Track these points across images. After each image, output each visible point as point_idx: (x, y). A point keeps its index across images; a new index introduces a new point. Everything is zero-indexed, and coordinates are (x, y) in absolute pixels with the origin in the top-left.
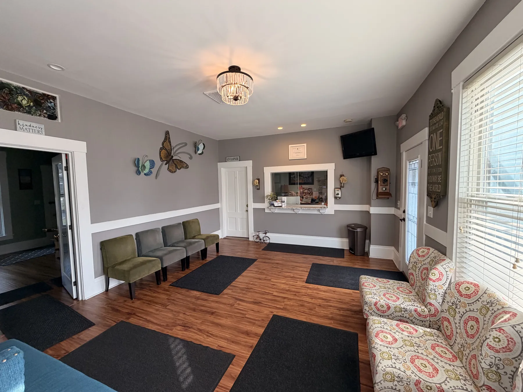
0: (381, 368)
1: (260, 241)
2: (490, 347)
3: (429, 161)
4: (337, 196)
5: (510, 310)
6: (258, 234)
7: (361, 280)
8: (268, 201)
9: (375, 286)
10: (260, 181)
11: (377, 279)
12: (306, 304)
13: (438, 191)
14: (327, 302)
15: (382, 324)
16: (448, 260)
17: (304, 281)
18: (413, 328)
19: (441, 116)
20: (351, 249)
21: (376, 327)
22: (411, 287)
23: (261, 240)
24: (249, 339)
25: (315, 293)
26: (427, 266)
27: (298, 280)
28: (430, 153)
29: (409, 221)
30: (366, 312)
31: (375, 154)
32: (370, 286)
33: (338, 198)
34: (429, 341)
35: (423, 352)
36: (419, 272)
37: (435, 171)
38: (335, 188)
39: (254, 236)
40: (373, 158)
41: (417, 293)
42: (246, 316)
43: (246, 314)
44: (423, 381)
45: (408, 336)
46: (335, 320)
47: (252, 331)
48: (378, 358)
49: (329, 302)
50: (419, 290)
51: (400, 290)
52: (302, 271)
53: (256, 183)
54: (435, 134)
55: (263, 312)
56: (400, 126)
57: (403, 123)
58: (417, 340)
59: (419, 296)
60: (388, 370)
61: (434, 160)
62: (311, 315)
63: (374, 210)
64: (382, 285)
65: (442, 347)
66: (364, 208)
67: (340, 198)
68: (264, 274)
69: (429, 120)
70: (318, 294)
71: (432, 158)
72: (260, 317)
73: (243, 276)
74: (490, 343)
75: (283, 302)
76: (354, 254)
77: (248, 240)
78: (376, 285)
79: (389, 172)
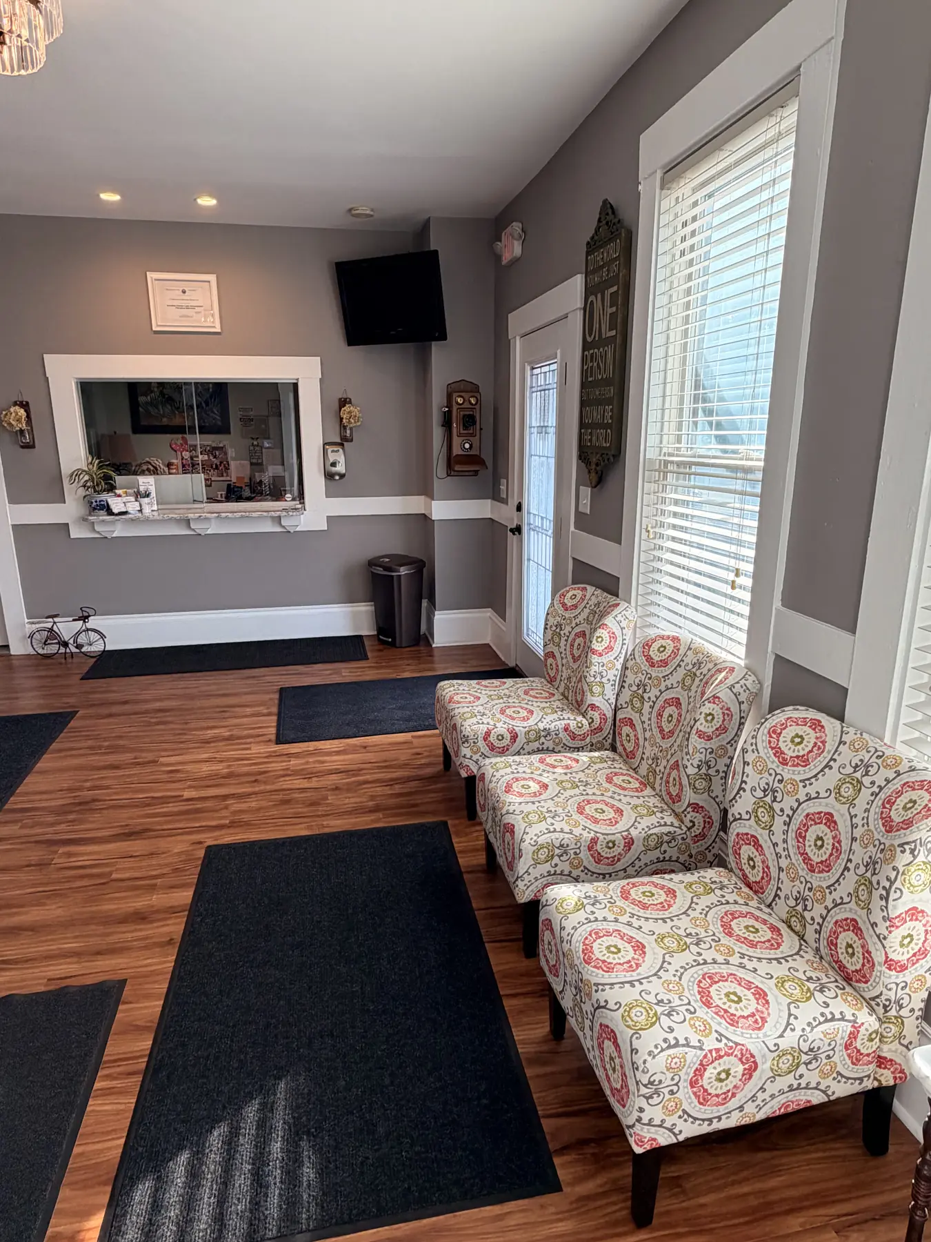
0: (529, 841)
1: (62, 650)
2: (701, 735)
3: (585, 367)
4: (334, 469)
5: (724, 665)
6: (49, 625)
7: (444, 693)
8: (82, 492)
9: (479, 698)
10: (33, 416)
11: (478, 684)
12: (296, 795)
13: (604, 445)
14: (354, 775)
15: (514, 767)
16: (623, 605)
17: (270, 741)
18: (570, 758)
19: (613, 250)
20: (381, 630)
21: (503, 776)
22: (549, 685)
23: (66, 644)
24: (152, 929)
25: (314, 762)
26: (585, 627)
27: (250, 743)
28: (586, 346)
29: (532, 533)
30: (467, 762)
31: (443, 337)
32: (466, 700)
33: (337, 478)
34: (600, 772)
35: (595, 790)
36: (566, 645)
37: (597, 393)
38: (325, 444)
39: (31, 636)
40: (436, 348)
41: (563, 694)
42: (114, 876)
43: (111, 873)
44: (601, 837)
45: (566, 774)
46: (385, 809)
47: (153, 906)
48: (520, 827)
49: (362, 775)
50: (567, 688)
51: (531, 696)
52: (253, 715)
53: (19, 420)
54: (599, 296)
55: (169, 851)
56: (506, 258)
57: (512, 248)
58: (581, 775)
59: (568, 700)
60: (541, 840)
61: (595, 364)
62: (318, 816)
63: (442, 510)
64: (492, 693)
65: (622, 774)
66: (411, 504)
67: (342, 476)
68: (123, 749)
69: (588, 254)
70: (323, 762)
71: (592, 361)
72: (167, 865)
73: (41, 772)
74: (701, 728)
75: (226, 808)
76: (393, 644)
77: (6, 652)
78: (479, 695)
79: (475, 394)
